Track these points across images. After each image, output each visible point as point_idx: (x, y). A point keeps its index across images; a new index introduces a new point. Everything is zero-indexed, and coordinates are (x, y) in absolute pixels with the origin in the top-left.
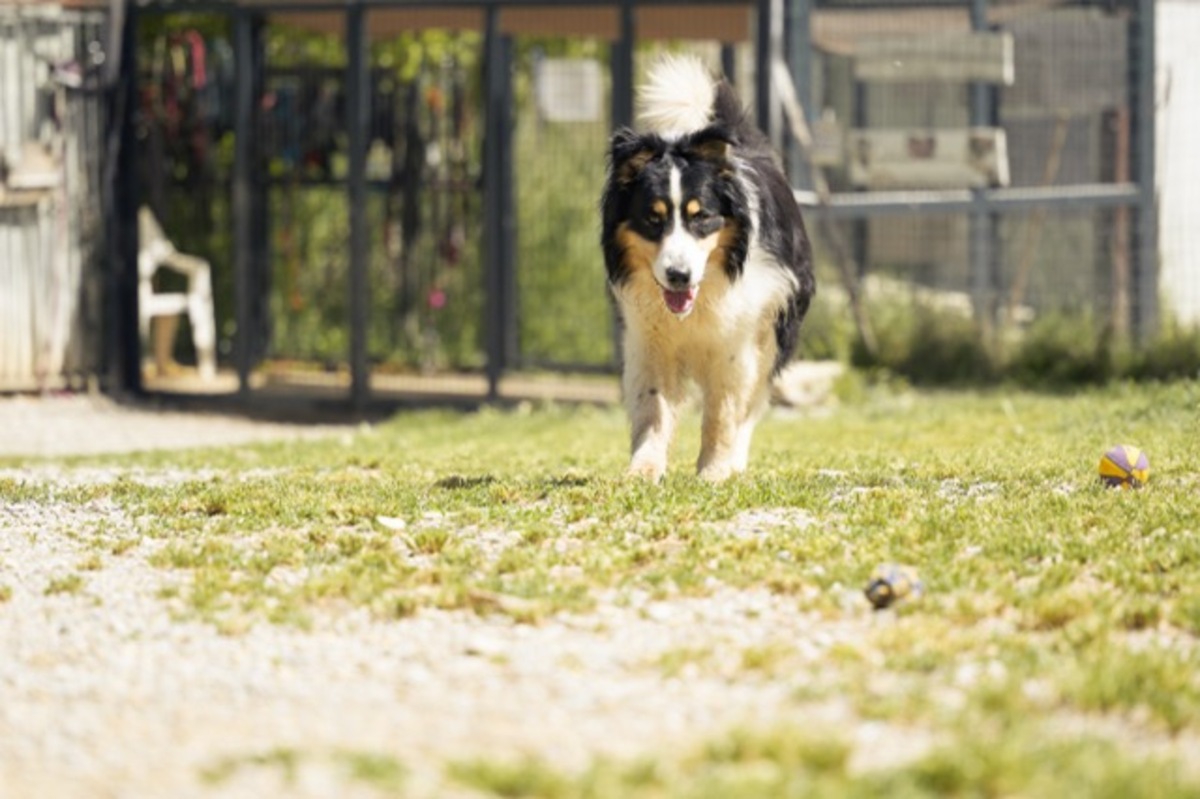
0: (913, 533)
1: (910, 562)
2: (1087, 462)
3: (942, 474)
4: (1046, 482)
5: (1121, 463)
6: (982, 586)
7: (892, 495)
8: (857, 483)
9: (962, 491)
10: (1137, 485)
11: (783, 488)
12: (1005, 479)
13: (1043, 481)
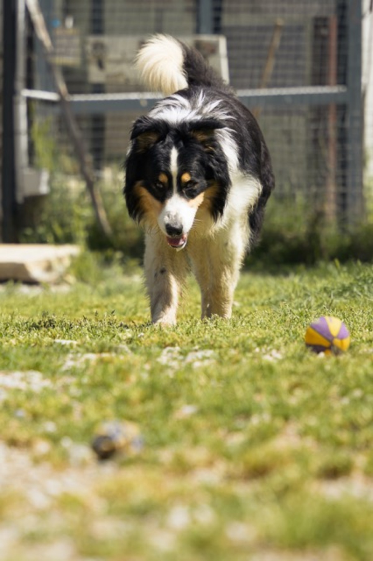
0: (135, 394)
1: (131, 419)
2: (295, 333)
3: (165, 343)
4: (257, 350)
5: (325, 332)
6: (196, 442)
7: (119, 360)
8: (88, 350)
9: (181, 357)
10: (338, 352)
11: (20, 353)
12: (220, 347)
13: (255, 348)
